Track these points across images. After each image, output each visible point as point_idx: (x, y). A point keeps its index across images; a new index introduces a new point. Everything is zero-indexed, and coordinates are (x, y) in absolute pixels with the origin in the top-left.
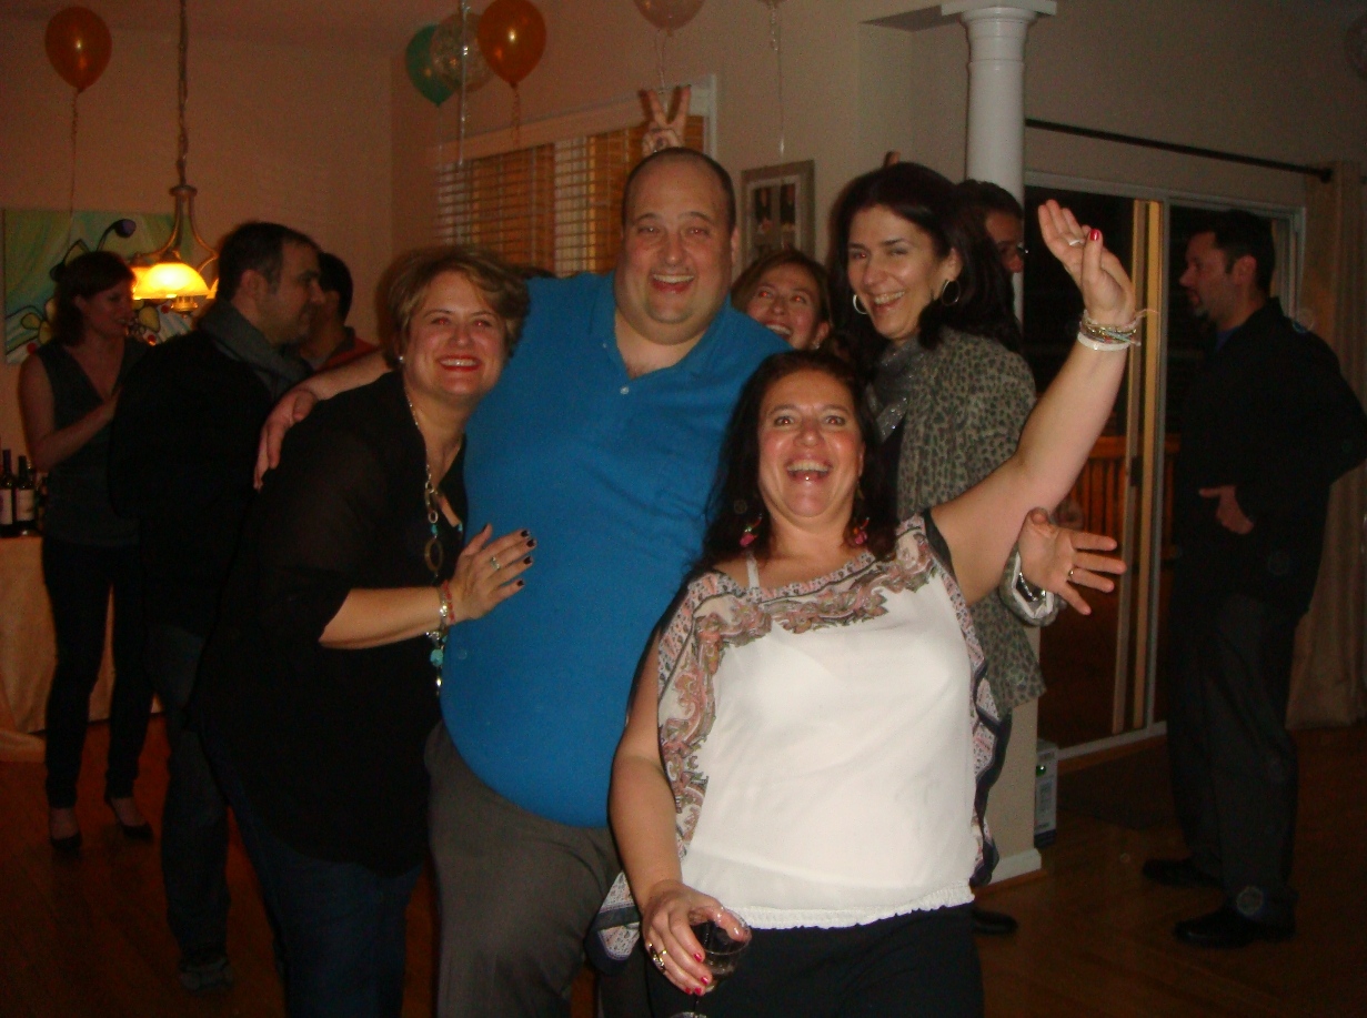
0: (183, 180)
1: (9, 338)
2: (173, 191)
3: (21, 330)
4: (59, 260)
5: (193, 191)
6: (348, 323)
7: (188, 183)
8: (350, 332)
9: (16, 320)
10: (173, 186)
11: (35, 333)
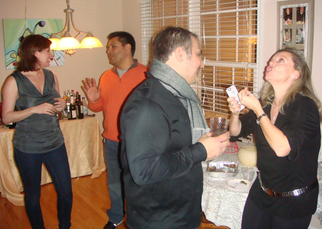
0: (68, 6)
1: (7, 61)
2: (65, 11)
3: (11, 58)
4: (21, 35)
5: (73, 11)
6: (135, 57)
7: (71, 8)
8: (136, 61)
9: (9, 55)
10: (65, 9)
11: (15, 59)
